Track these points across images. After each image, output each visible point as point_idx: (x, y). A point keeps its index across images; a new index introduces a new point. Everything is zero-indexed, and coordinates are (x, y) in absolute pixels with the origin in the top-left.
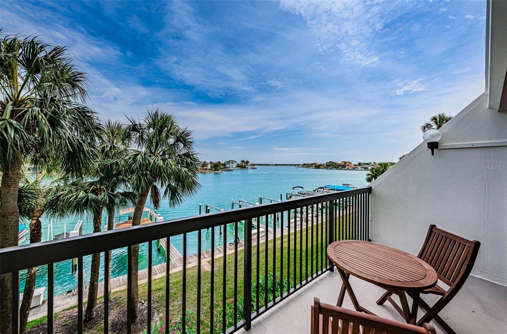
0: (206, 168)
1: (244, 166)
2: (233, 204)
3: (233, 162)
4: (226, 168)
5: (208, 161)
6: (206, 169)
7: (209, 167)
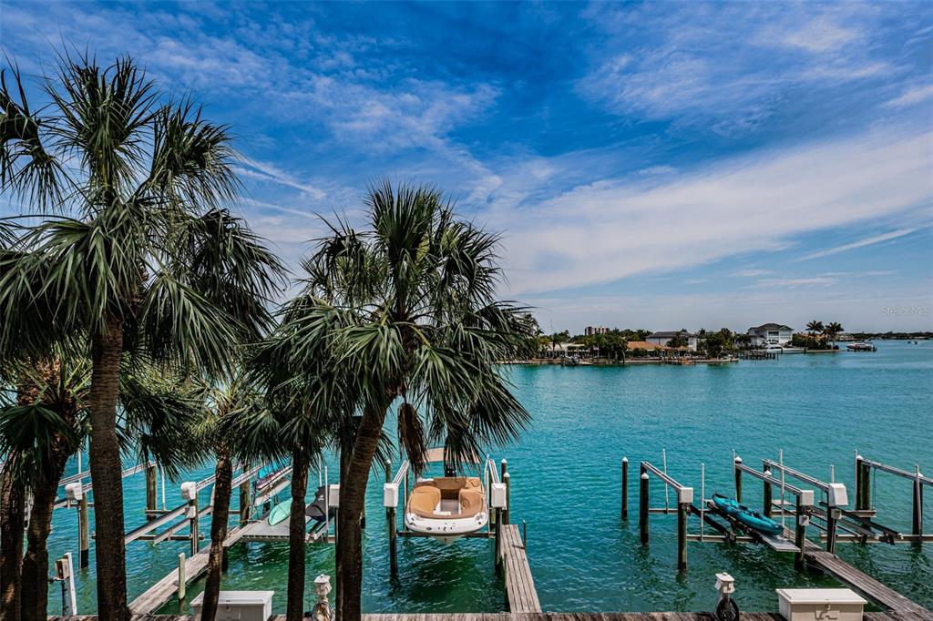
0: (682, 348)
1: (823, 342)
2: (738, 472)
3: (775, 329)
4: (752, 348)
5: (692, 331)
6: (683, 353)
7: (693, 346)
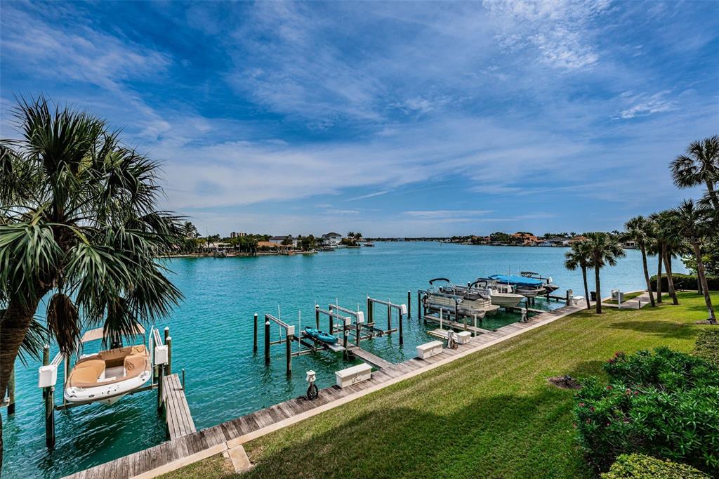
0: (289, 246)
1: (354, 242)
2: (317, 313)
3: (334, 235)
4: (323, 245)
5: (294, 236)
6: (289, 248)
7: (295, 244)
